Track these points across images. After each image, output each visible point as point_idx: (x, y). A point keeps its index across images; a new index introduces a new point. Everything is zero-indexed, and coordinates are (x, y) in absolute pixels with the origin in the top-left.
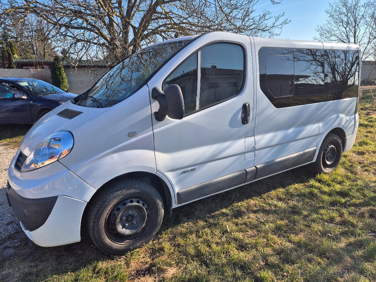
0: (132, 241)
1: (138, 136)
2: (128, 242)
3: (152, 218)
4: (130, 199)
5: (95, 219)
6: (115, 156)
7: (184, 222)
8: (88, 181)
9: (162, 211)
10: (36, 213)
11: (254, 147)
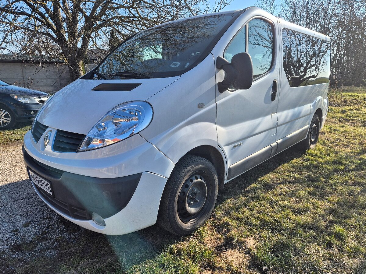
0: (195, 220)
1: (206, 108)
2: (192, 221)
3: (210, 195)
4: (195, 176)
5: (171, 198)
6: (188, 128)
7: (227, 199)
8: (168, 155)
9: (217, 187)
10: (119, 193)
11: (277, 123)
